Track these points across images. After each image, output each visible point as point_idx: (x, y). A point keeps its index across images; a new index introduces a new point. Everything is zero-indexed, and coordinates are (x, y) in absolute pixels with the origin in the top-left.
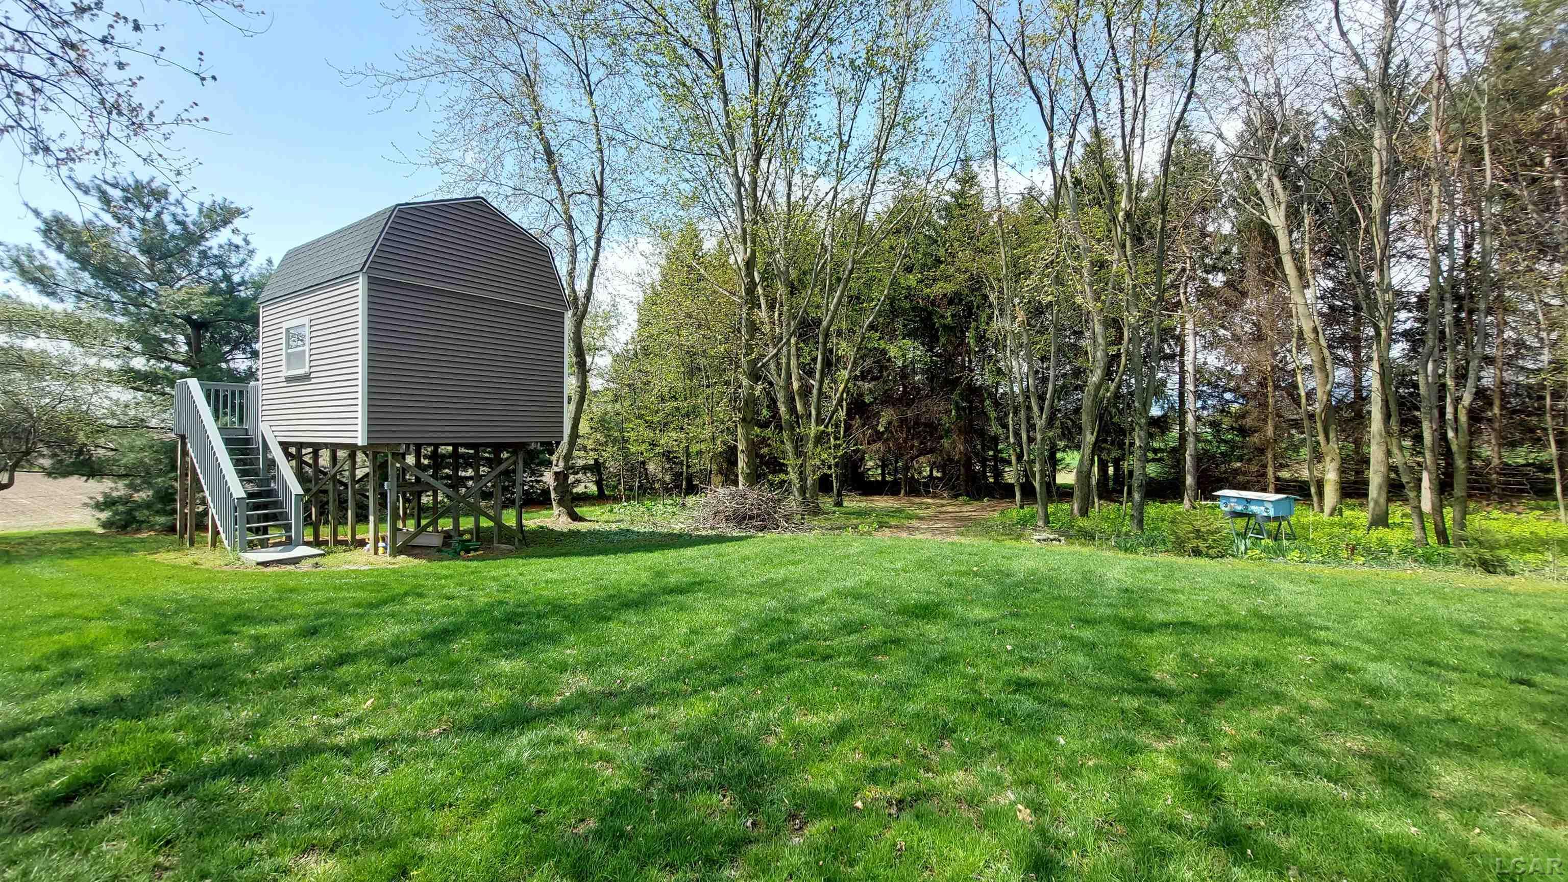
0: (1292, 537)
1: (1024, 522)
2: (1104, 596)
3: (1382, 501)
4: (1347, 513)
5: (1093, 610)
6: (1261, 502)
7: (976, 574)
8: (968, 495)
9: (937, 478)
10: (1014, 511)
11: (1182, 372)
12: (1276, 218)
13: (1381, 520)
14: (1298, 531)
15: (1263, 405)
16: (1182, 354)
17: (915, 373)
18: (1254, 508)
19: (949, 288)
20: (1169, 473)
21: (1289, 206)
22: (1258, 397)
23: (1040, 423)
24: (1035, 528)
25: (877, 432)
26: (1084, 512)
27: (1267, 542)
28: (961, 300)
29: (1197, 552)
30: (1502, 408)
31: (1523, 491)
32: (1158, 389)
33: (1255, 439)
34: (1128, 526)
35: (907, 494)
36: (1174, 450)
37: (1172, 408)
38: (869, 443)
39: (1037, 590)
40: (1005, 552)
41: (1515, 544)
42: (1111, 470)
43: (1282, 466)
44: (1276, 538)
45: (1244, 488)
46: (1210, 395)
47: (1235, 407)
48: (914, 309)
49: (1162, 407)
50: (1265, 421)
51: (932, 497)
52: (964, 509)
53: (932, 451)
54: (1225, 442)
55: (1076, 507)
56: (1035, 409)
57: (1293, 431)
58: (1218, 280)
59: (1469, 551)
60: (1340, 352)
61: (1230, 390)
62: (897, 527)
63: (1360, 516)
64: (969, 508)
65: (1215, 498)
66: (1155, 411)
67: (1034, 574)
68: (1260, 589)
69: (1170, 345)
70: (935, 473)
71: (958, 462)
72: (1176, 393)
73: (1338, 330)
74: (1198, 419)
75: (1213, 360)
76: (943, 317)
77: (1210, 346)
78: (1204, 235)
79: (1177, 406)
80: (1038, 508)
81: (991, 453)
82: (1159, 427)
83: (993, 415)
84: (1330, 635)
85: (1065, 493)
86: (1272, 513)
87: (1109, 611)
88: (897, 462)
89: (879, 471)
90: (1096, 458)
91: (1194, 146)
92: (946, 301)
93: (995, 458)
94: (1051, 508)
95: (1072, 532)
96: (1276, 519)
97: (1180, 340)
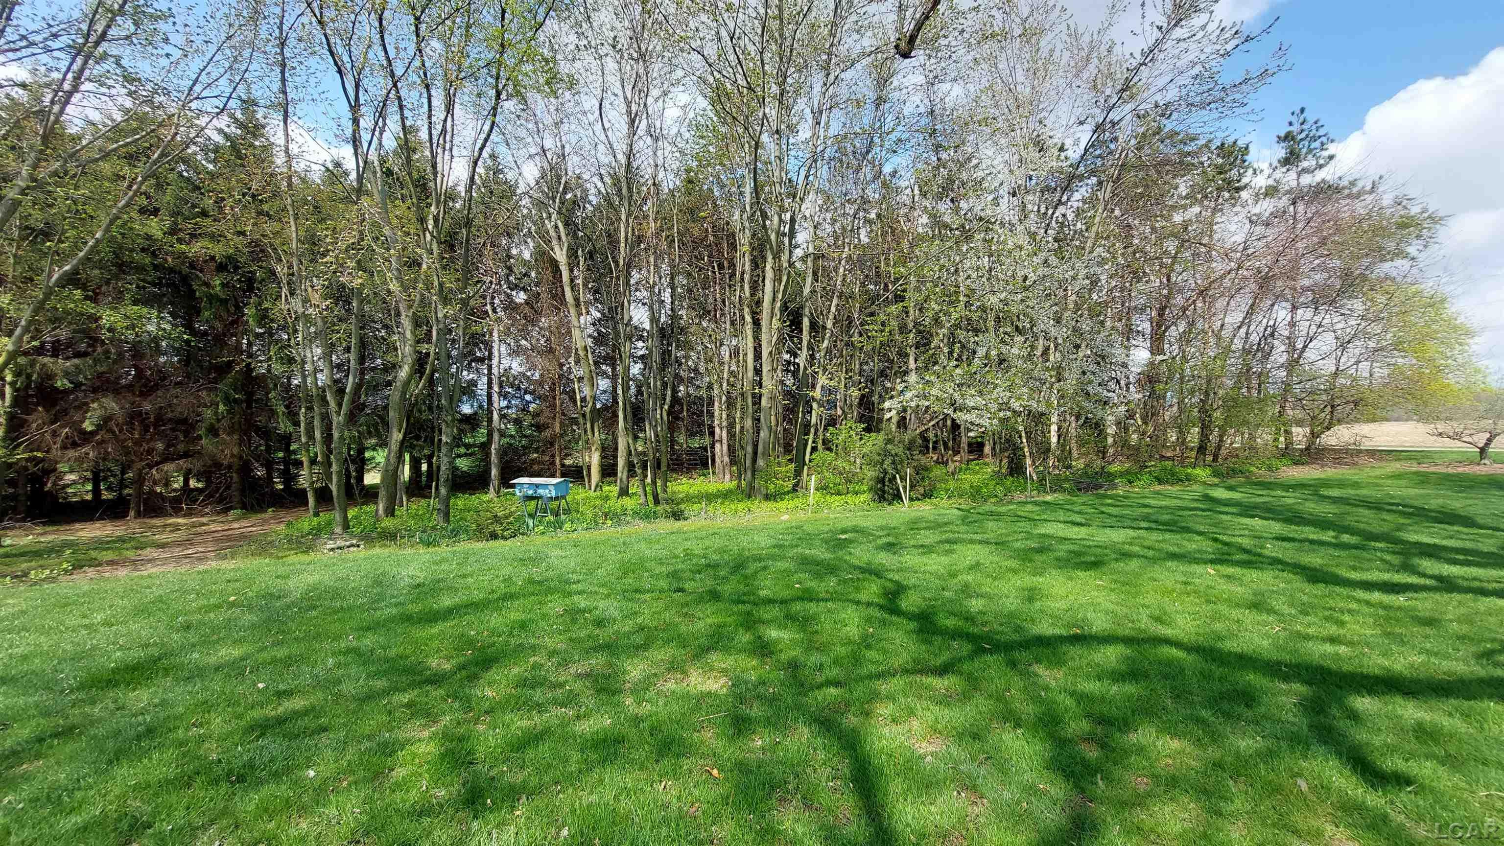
0: (567, 512)
1: (317, 532)
2: (392, 597)
3: (625, 477)
4: (606, 488)
5: (379, 613)
6: (545, 486)
7: (233, 605)
8: (244, 507)
9: (197, 489)
10: (306, 521)
11: (490, 373)
12: (560, 255)
13: (624, 492)
14: (573, 507)
15: (553, 406)
16: (490, 358)
17: (158, 351)
18: (541, 491)
19: (218, 250)
20: (479, 466)
21: (569, 248)
22: (548, 399)
23: (338, 420)
24: (332, 535)
25: (83, 432)
26: (390, 512)
27: (550, 518)
28: (236, 268)
29: (494, 536)
30: (688, 410)
31: (696, 464)
32: (469, 390)
33: (547, 433)
34: (437, 519)
35: (138, 515)
36: (483, 444)
37: (481, 407)
38: (64, 447)
39: (315, 608)
40: (281, 570)
41: (689, 499)
42: (424, 467)
43: (567, 455)
44: (557, 514)
45: (539, 475)
46: (514, 396)
47: (532, 407)
48: (156, 267)
49: (472, 406)
50: (554, 418)
51: (185, 516)
52: (236, 525)
53: (186, 455)
54: (526, 436)
55: (381, 507)
56: (333, 404)
57: (575, 427)
58: (520, 297)
59: (668, 507)
60: (604, 367)
61: (530, 393)
62: (111, 563)
63: (613, 490)
64: (245, 523)
65: (513, 486)
66: (466, 409)
67: (315, 589)
68: (536, 560)
69: (480, 349)
70: (193, 483)
71: (230, 467)
72: (484, 393)
73: (602, 351)
74: (503, 417)
75: (516, 366)
76: (207, 284)
77: (515, 353)
78: (509, 257)
79: (485, 404)
80: (337, 515)
81: (281, 455)
82: (470, 423)
83: (281, 409)
84: (580, 587)
85: (370, 494)
86: (554, 494)
87: (394, 611)
88: (123, 473)
89: (89, 487)
90: (407, 457)
91: (501, 176)
92: (212, 265)
93: (286, 461)
94: (351, 513)
95: (374, 535)
96: (557, 498)
97: (489, 346)
